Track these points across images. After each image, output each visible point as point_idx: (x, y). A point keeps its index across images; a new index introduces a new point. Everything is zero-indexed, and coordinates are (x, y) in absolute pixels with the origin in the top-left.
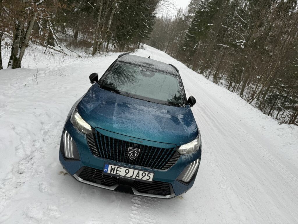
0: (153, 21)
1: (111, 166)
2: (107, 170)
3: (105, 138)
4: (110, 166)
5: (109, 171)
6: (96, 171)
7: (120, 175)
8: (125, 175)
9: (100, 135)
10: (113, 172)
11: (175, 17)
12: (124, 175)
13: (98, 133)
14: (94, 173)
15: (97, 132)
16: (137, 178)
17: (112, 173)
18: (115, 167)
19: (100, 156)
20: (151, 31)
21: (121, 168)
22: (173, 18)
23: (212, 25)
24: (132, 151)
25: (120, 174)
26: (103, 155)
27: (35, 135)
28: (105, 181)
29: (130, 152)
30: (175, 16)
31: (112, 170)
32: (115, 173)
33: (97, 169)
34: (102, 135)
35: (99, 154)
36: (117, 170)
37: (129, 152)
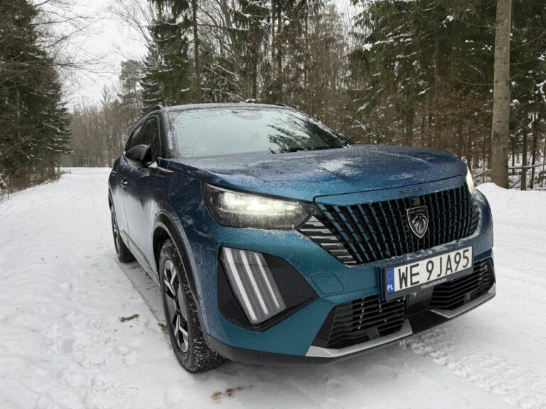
0: (64, 117)
1: (399, 270)
2: (393, 286)
3: (351, 212)
4: (396, 270)
5: (397, 288)
6: (365, 305)
7: (420, 283)
8: (428, 279)
9: (338, 210)
10: (406, 285)
11: (101, 104)
12: (426, 281)
13: (330, 208)
14: (360, 312)
15: (326, 206)
16: (449, 272)
17: (404, 287)
18: (407, 268)
19: (359, 263)
20: (68, 138)
21: (418, 265)
22: (100, 108)
23: (187, 90)
24: (417, 217)
25: (418, 282)
26: (363, 257)
27: (47, 362)
28: (388, 321)
29: (413, 221)
30: (102, 102)
31: (403, 278)
32: (409, 285)
33: (366, 299)
34: (340, 207)
35: (355, 258)
36: (412, 275)
37: (411, 221)
